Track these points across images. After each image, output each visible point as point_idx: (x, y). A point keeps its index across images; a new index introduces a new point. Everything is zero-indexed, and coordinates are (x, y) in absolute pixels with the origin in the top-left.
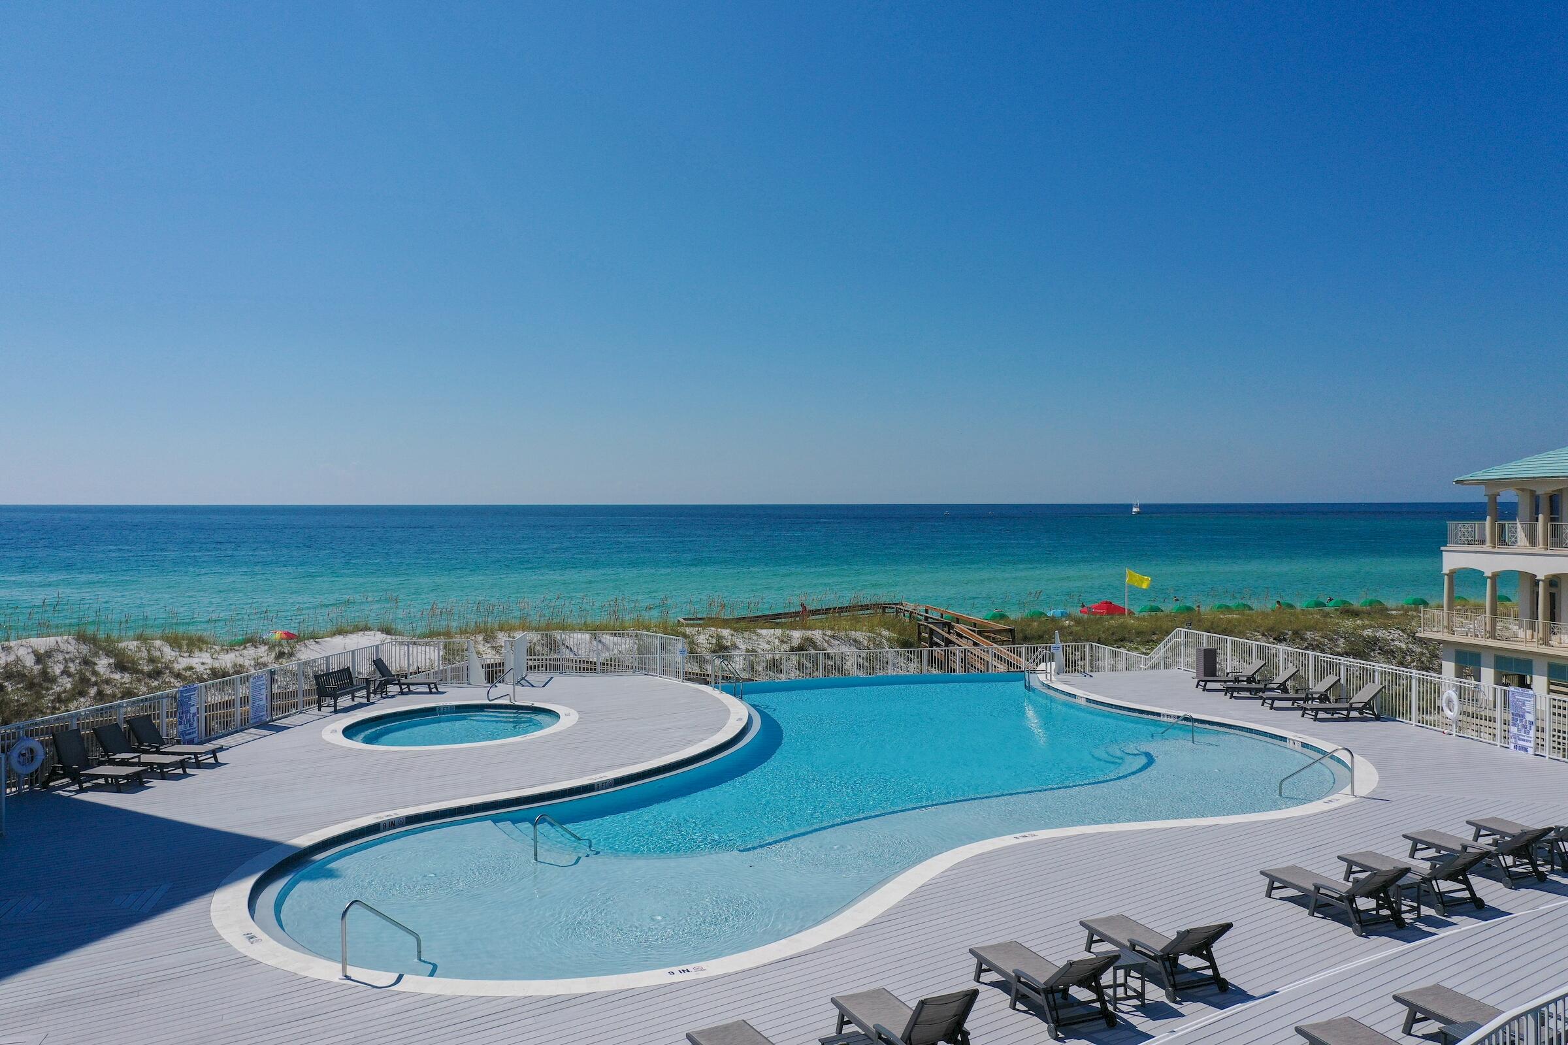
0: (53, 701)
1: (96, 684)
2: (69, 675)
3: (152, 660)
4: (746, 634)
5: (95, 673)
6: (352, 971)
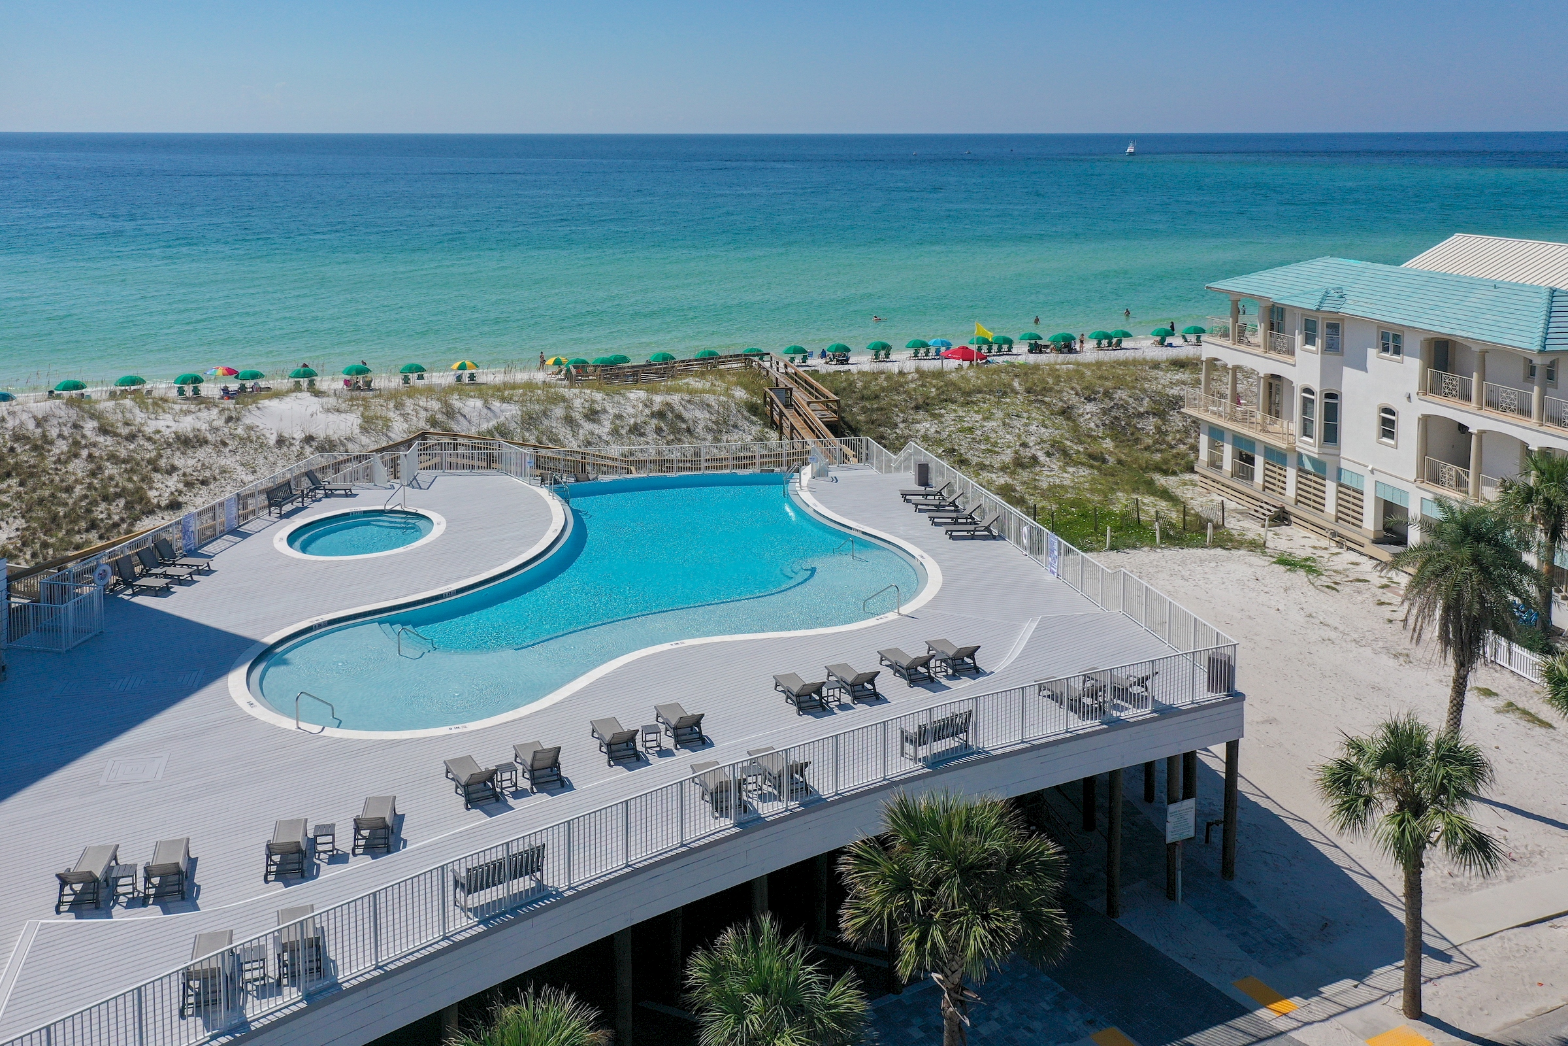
0: (55, 463)
1: (85, 446)
2: (64, 438)
3: (127, 424)
5: (84, 436)
6: (301, 725)
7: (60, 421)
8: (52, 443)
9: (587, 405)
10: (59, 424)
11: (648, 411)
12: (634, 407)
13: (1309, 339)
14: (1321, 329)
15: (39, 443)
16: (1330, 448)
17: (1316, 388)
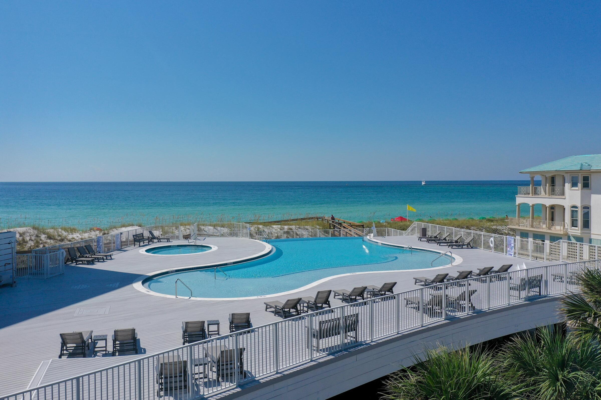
1: (42, 243)
2: (32, 241)
3: (59, 236)
4: (268, 227)
5: (41, 240)
6: (177, 297)
7: (31, 234)
8: (27, 242)
10: (30, 235)
11: (282, 232)
13: (574, 184)
14: (581, 179)
15: (21, 242)
16: (586, 231)
17: (579, 204)
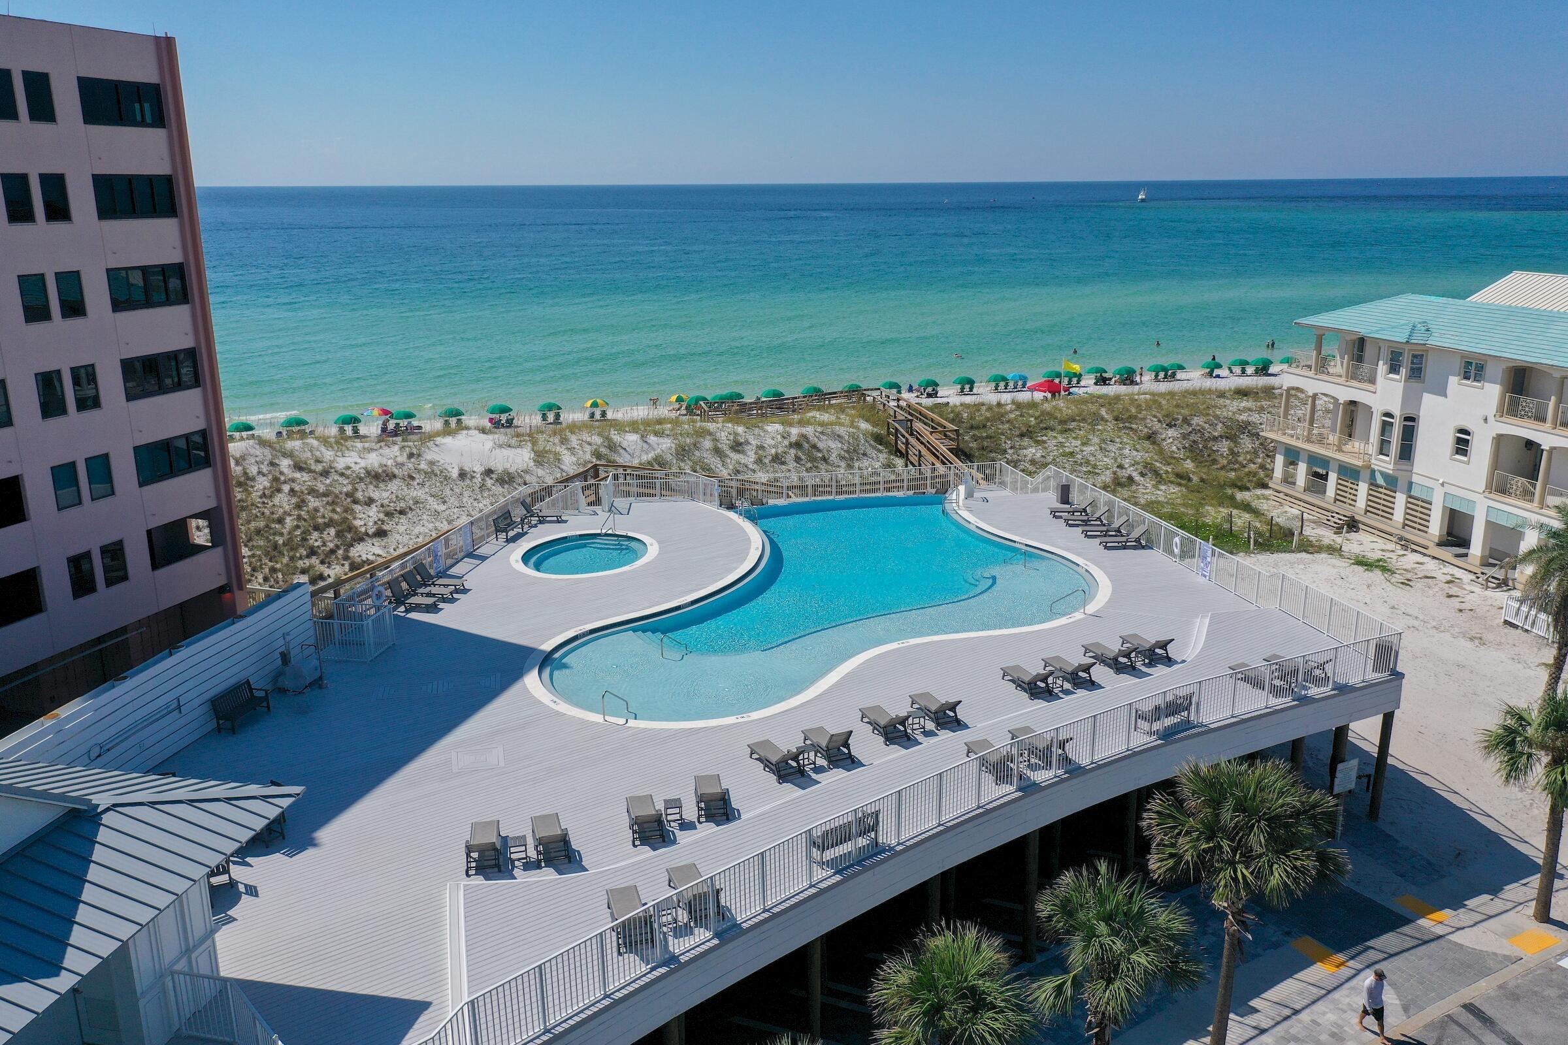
0: (261, 497)
1: (285, 482)
3: (318, 461)
5: (281, 473)
6: (607, 718)
9: (731, 437)
10: (257, 461)
11: (786, 443)
12: (773, 439)
13: (1394, 369)
14: (1406, 360)
16: (1405, 465)
17: (1396, 412)
